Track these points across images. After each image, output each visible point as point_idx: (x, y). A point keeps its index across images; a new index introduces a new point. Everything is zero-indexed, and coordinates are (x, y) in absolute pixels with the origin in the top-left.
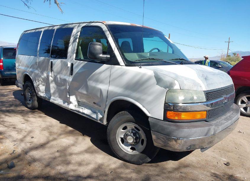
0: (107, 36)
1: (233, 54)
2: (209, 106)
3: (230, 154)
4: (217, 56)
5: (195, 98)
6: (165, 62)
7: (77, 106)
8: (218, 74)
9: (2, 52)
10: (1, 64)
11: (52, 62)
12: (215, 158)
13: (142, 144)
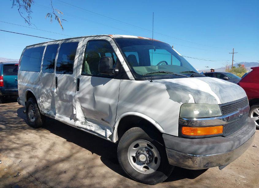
0: (115, 50)
1: (238, 65)
2: (225, 120)
3: (248, 170)
4: (222, 68)
5: (211, 112)
6: (176, 75)
7: (83, 123)
8: (231, 87)
9: (2, 69)
10: (2, 80)
11: (57, 78)
12: (233, 176)
13: (156, 162)
